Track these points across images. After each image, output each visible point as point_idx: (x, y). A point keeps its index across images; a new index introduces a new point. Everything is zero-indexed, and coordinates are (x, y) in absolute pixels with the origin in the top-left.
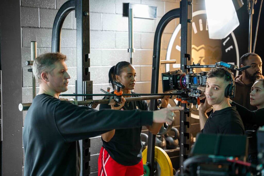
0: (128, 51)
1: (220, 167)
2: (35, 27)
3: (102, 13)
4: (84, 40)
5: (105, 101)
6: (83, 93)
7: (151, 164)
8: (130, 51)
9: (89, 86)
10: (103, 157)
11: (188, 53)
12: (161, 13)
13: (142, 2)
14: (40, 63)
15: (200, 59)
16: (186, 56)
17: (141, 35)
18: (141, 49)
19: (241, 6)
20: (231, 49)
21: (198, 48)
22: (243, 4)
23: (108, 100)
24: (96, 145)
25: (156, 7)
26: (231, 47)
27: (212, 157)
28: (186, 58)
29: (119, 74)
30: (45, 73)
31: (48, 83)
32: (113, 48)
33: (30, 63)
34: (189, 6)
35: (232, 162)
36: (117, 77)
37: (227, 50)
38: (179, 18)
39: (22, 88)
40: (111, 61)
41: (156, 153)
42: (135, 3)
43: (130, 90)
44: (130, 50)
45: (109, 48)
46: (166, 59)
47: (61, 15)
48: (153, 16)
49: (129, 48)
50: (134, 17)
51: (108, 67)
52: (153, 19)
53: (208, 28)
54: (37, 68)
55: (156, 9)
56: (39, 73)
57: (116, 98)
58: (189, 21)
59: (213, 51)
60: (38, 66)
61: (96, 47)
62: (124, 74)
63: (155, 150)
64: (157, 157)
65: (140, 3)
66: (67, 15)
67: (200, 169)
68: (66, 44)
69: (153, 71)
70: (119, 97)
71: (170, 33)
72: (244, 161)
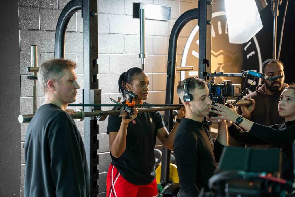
0: (140, 57)
1: (251, 184)
2: (34, 30)
3: (110, 14)
4: (91, 43)
5: (116, 113)
6: (91, 104)
7: (165, 183)
8: (141, 57)
9: (98, 95)
10: (112, 175)
11: (207, 59)
12: (176, 15)
13: (154, 2)
14: (47, 70)
15: (219, 66)
16: (205, 62)
17: (153, 38)
18: (153, 55)
19: (264, 7)
20: (253, 55)
21: (216, 54)
22: (267, 4)
23: (119, 111)
24: (103, 162)
25: (170, 8)
26: (253, 53)
27: (243, 173)
28: (205, 64)
29: (130, 82)
30: (52, 81)
31: (55, 92)
32: (123, 54)
33: (31, 70)
34: (208, 5)
35: (264, 179)
36: (128, 85)
37: (248, 56)
38: (197, 19)
39: (21, 98)
40: (120, 67)
41: (171, 170)
42: (147, 3)
43: (142, 100)
44: (141, 55)
45: (118, 54)
46: (181, 66)
47: (66, 15)
48: (167, 18)
49: (141, 53)
50: (146, 19)
51: (116, 75)
52: (166, 21)
53: (227, 31)
54: (43, 75)
55: (170, 10)
56: (46, 81)
57: (128, 109)
58: (208, 23)
59: (233, 57)
60: (44, 72)
61: (103, 52)
62: (136, 82)
63: (170, 168)
64: (172, 175)
65: (152, 3)
66: (72, 16)
67: (229, 187)
68: (69, 49)
69: (168, 79)
70: (131, 108)
71: (186, 37)
72: (278, 178)
